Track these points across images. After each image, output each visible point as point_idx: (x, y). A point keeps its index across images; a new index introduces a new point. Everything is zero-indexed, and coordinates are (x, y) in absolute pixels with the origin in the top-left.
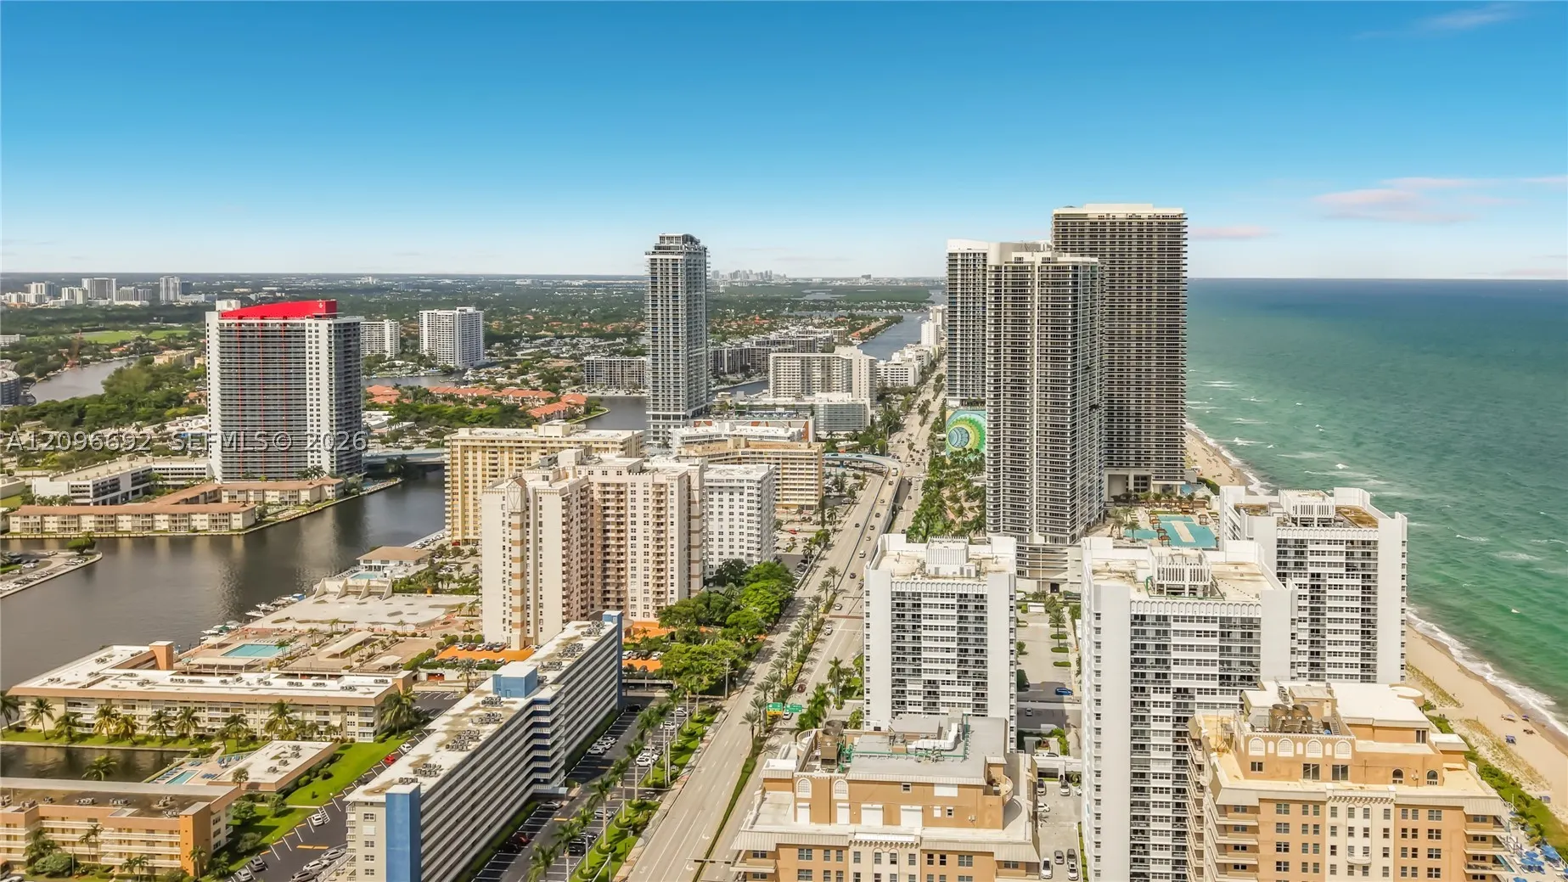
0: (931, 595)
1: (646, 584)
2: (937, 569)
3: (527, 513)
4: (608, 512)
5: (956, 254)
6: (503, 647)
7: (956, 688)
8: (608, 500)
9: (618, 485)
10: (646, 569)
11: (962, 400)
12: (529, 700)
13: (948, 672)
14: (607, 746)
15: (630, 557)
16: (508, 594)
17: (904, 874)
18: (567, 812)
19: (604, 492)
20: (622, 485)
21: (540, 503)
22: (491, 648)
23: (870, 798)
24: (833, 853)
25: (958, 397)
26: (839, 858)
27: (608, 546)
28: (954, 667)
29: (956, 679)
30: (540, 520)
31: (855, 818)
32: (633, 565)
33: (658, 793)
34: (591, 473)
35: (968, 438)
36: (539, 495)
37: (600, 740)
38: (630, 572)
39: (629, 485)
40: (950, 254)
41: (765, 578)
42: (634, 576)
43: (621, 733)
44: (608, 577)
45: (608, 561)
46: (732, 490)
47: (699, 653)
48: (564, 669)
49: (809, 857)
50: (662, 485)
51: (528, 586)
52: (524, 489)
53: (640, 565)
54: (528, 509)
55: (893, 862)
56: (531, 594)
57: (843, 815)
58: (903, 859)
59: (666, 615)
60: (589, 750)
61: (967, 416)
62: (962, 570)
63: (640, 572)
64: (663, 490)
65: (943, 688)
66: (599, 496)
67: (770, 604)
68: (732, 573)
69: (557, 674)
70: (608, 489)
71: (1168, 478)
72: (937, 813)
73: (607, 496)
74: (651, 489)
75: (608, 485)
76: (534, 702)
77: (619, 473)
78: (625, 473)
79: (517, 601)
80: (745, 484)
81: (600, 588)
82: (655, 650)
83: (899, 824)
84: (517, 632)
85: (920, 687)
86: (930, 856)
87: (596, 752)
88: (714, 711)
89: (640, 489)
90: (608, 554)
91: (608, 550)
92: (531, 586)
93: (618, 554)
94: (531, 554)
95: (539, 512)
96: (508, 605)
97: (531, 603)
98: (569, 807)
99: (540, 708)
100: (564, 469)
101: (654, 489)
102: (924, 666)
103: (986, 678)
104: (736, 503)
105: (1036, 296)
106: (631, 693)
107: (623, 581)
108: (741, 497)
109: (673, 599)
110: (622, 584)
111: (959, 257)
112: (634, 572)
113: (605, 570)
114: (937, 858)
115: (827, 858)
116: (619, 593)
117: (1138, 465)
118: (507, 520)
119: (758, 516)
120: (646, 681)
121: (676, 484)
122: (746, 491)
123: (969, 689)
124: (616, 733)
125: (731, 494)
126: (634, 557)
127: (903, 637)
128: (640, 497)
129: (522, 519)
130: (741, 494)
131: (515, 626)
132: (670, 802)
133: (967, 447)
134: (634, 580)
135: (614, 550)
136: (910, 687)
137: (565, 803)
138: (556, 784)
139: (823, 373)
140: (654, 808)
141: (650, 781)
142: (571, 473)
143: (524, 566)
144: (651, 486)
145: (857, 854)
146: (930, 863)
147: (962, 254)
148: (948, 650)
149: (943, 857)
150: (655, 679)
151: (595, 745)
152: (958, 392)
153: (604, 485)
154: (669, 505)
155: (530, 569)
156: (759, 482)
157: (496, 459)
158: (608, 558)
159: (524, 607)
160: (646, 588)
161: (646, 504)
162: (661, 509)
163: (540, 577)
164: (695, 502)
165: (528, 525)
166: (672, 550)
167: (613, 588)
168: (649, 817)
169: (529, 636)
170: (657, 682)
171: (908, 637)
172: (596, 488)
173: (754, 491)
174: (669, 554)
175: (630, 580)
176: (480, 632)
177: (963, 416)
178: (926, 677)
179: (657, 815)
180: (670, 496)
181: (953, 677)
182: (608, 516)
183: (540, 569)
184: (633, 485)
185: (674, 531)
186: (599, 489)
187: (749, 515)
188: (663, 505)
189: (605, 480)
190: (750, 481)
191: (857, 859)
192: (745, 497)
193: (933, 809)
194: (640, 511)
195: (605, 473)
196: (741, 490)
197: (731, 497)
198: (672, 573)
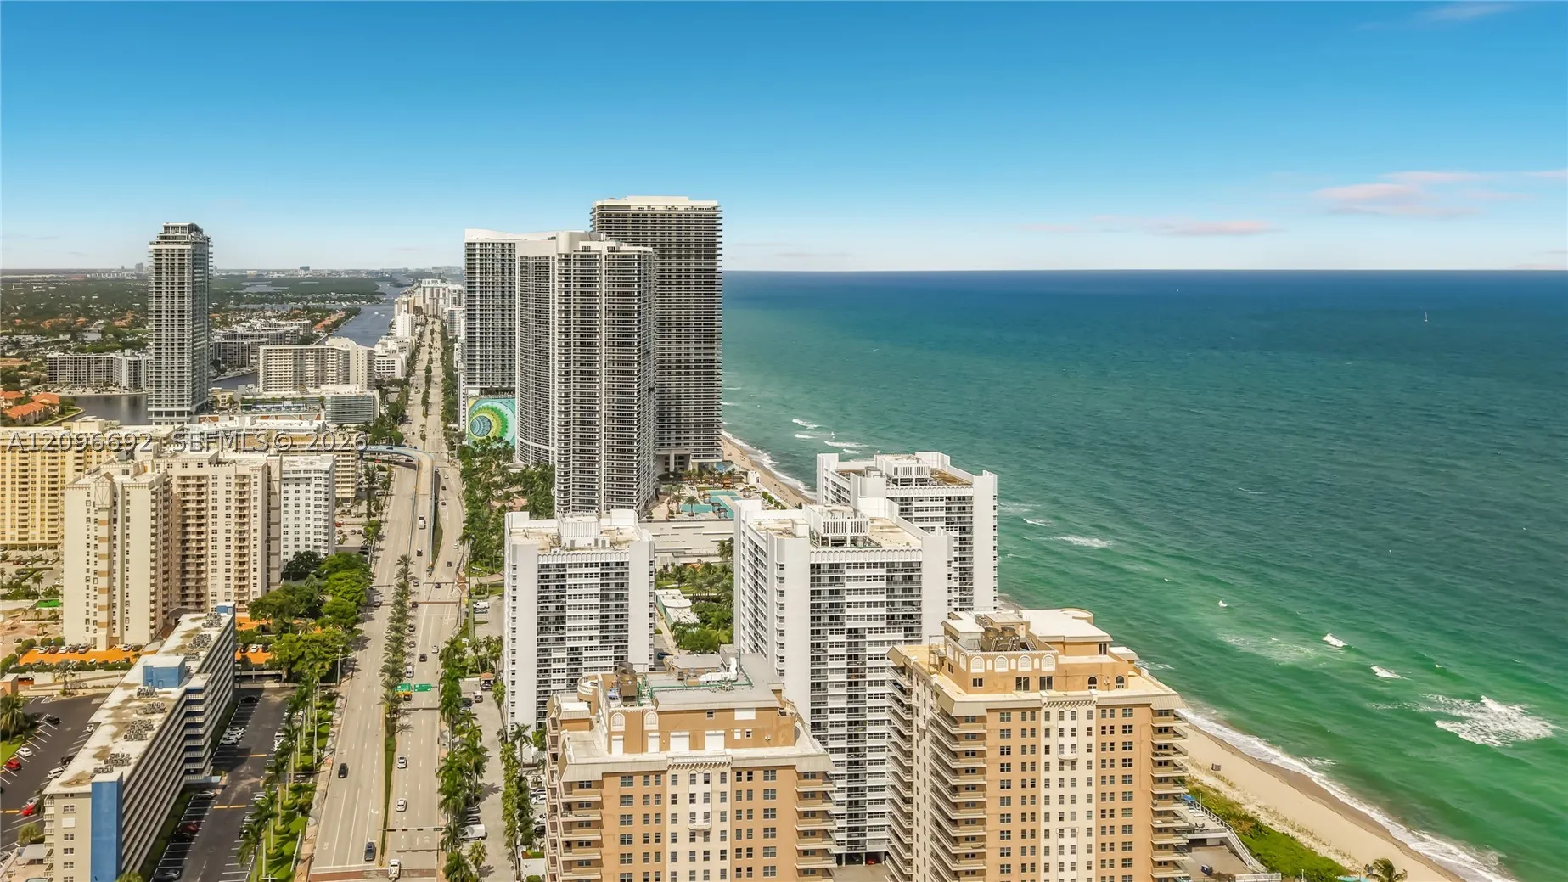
0: (576, 565)
1: (228, 578)
2: (573, 542)
3: (114, 508)
4: (188, 505)
5: (475, 244)
6: (87, 648)
7: (599, 653)
8: (188, 494)
9: (199, 478)
10: (228, 563)
11: (482, 389)
12: (183, 689)
13: (591, 638)
14: (239, 736)
15: (211, 551)
16: (92, 593)
17: (717, 792)
18: (223, 799)
19: (184, 486)
20: (203, 477)
21: (127, 498)
22: (75, 649)
23: (678, 727)
24: (652, 778)
25: (478, 386)
26: (658, 783)
27: (188, 541)
28: (597, 633)
29: (598, 644)
30: (127, 515)
31: (664, 746)
32: (214, 559)
33: (309, 776)
34: (170, 466)
35: (490, 427)
36: (127, 490)
37: (228, 731)
38: (210, 567)
39: (210, 477)
40: (469, 244)
41: (344, 568)
42: (214, 571)
43: (246, 723)
44: (187, 572)
45: (187, 556)
46: (298, 481)
47: (311, 642)
48: (202, 659)
49: (631, 784)
50: (244, 477)
51: (115, 584)
52: (113, 484)
53: (221, 559)
54: (115, 503)
55: (707, 782)
56: (117, 592)
57: (653, 744)
58: (715, 778)
59: (257, 608)
60: (222, 741)
61: (489, 404)
62: (596, 541)
63: (221, 567)
64: (246, 481)
65: (586, 654)
66: (179, 490)
67: (357, 593)
68: (302, 566)
69: (198, 664)
70: (188, 482)
71: (705, 457)
72: (737, 736)
73: (188, 490)
74: (233, 481)
75: (189, 478)
76: (188, 691)
77: (200, 465)
78: (206, 464)
79: (103, 600)
80: (313, 475)
81: (179, 584)
82: (252, 643)
83: (704, 748)
84: (102, 634)
85: (564, 655)
86: (739, 774)
87: (230, 742)
88: (331, 697)
89: (222, 481)
90: (188, 549)
91: (188, 545)
92: (117, 584)
93: (198, 549)
94: (118, 551)
95: (127, 507)
96: (91, 605)
97: (117, 601)
98: (223, 795)
99: (192, 697)
100: (142, 462)
101: (237, 481)
102: (569, 634)
103: (626, 642)
104: (302, 495)
105: (603, 282)
106: (246, 685)
107: (204, 576)
108: (308, 488)
109: (256, 592)
110: (202, 579)
111: (478, 246)
112: (215, 567)
113: (184, 565)
114: (745, 775)
115: (647, 783)
116: (198, 588)
117: (678, 445)
118: (92, 516)
119: (326, 507)
120: (254, 673)
121: (260, 474)
122: (314, 482)
123: (611, 653)
124: (241, 722)
125: (297, 485)
126: (214, 551)
127: (547, 607)
128: (222, 489)
129: (109, 515)
130: (308, 485)
131: (101, 625)
132: (326, 783)
133: (490, 435)
134: (214, 574)
135: (194, 545)
136: (554, 655)
137: (219, 792)
138: (206, 774)
139: (317, 365)
140: (312, 789)
141: (298, 765)
142: (149, 467)
143: (111, 563)
144: (233, 478)
145: (674, 776)
146: (739, 779)
147: (481, 244)
148: (591, 617)
149: (750, 773)
150: (263, 670)
151: (225, 736)
152: (478, 380)
153: (184, 478)
154: (253, 496)
155: (117, 567)
156: (326, 472)
157: (26, 458)
158: (188, 553)
159: (111, 606)
160: (228, 582)
161: (228, 496)
162: (244, 501)
163: (126, 574)
164: (275, 493)
165: (115, 520)
166: (255, 542)
167: (193, 584)
168: (311, 797)
169: (114, 635)
170: (265, 673)
171: (552, 606)
172: (175, 482)
173: (322, 482)
174: (252, 546)
175: (210, 574)
176: (61, 635)
177: (485, 405)
178: (569, 644)
179: (317, 796)
180: (253, 488)
181: (596, 643)
182: (187, 509)
183: (126, 565)
184: (215, 477)
185: (257, 523)
186: (179, 482)
187: (316, 506)
188: (246, 496)
189: (185, 473)
190: (318, 471)
191: (674, 782)
192: (312, 488)
193: (733, 733)
194: (221, 504)
195: (185, 466)
196: (308, 481)
197: (297, 488)
198: (255, 566)
